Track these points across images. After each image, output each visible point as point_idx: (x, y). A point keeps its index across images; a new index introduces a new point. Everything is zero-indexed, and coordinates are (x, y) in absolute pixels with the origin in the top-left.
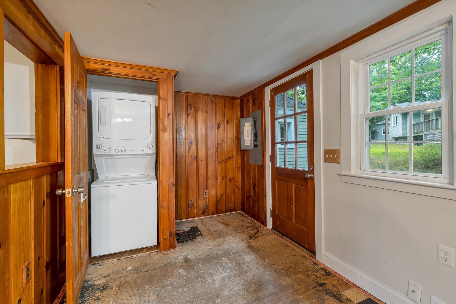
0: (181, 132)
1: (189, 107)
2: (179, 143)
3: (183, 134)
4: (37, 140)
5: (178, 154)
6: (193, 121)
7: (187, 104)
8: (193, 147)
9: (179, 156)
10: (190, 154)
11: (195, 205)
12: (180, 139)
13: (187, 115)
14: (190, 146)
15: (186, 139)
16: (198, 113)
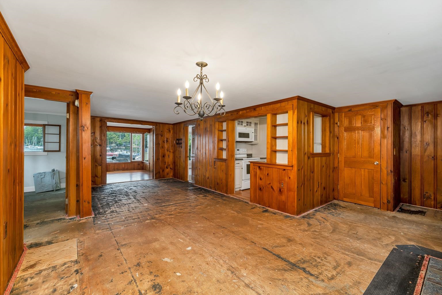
0: (416, 136)
1: (426, 115)
2: (413, 145)
3: (419, 137)
4: (322, 144)
5: (413, 154)
6: (430, 126)
7: (423, 113)
8: (431, 148)
9: (414, 155)
10: (426, 154)
11: (433, 198)
12: (414, 141)
13: (423, 121)
14: (427, 147)
15: (421, 142)
16: (437, 119)
